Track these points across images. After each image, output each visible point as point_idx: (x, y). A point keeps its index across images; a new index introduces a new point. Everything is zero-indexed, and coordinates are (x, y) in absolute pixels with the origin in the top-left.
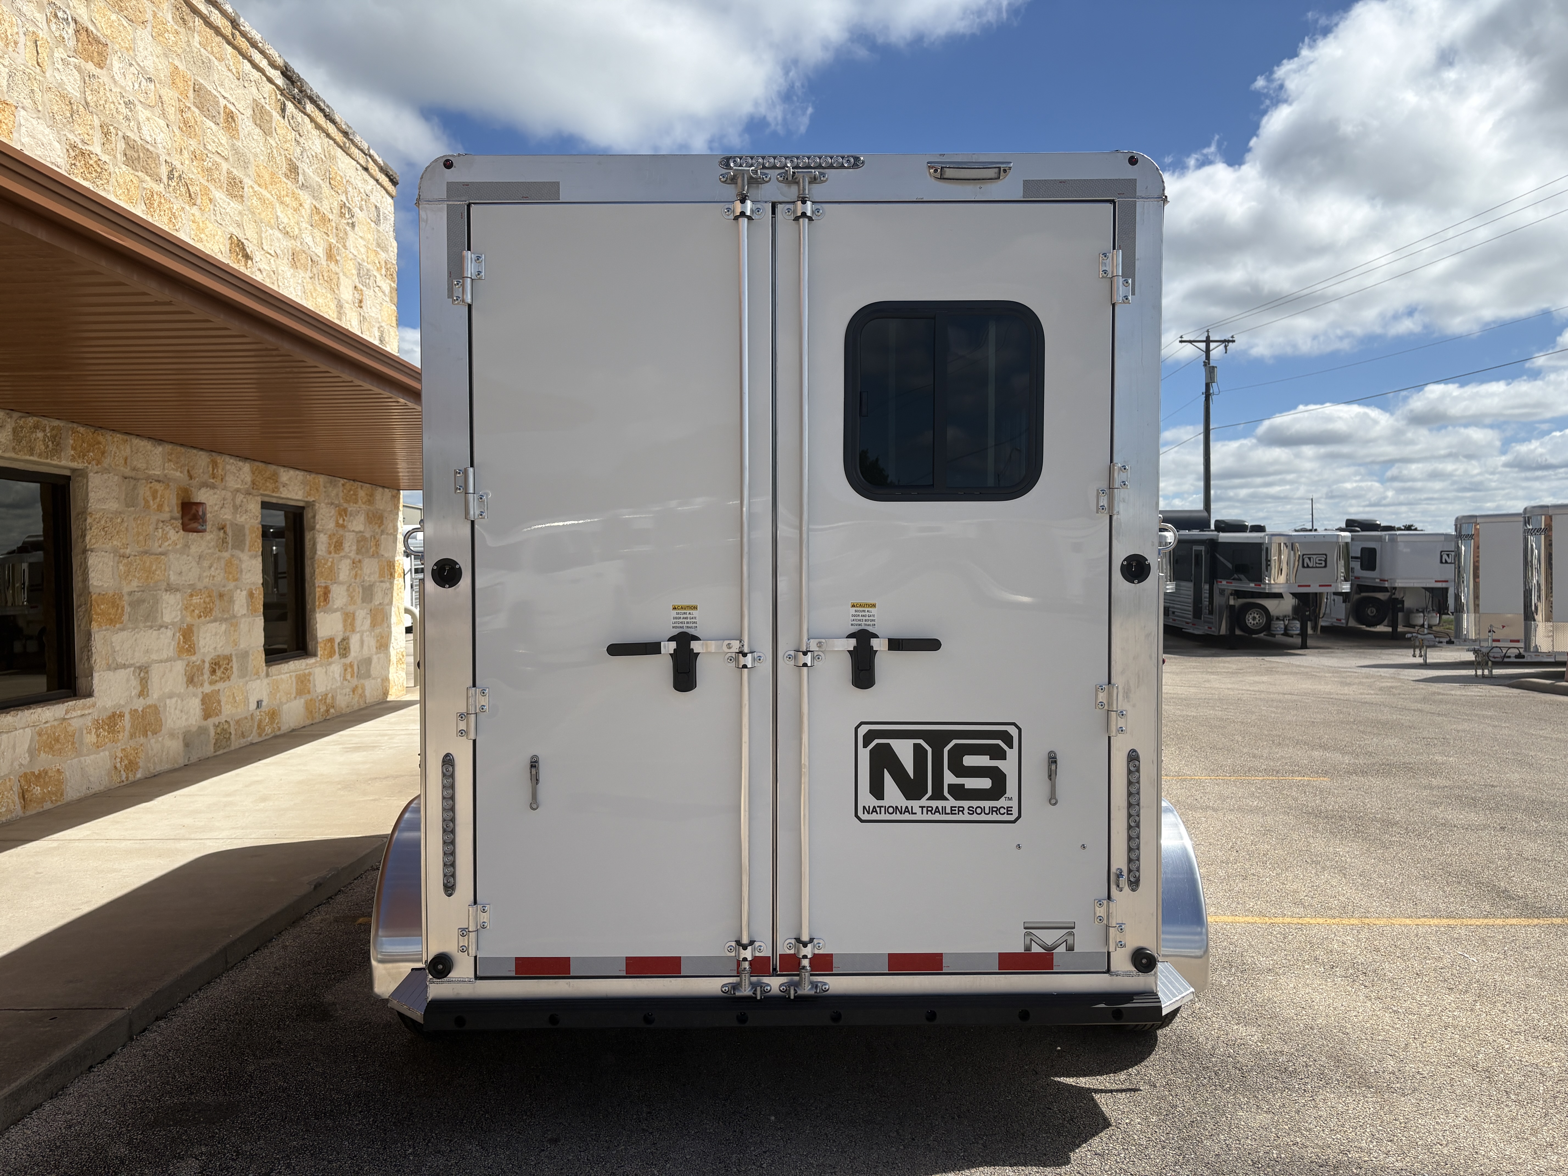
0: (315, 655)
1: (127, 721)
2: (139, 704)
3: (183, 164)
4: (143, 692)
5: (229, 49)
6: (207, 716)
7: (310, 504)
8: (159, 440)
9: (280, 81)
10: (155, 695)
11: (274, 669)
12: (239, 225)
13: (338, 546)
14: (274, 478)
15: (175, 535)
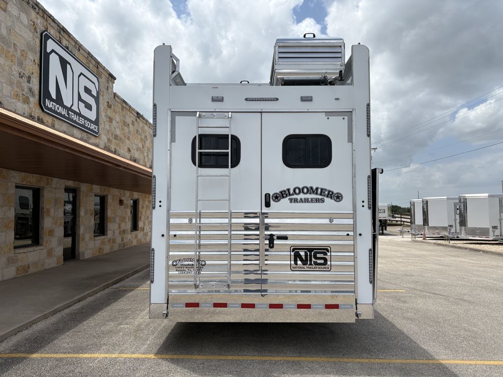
0: (138, 230)
1: (111, 241)
2: (113, 238)
3: (122, 136)
4: (114, 236)
5: (129, 112)
6: (122, 241)
7: (138, 199)
8: (116, 188)
9: (136, 115)
10: (115, 236)
11: (132, 233)
12: (129, 145)
13: (143, 207)
14: (133, 194)
15: (118, 206)
